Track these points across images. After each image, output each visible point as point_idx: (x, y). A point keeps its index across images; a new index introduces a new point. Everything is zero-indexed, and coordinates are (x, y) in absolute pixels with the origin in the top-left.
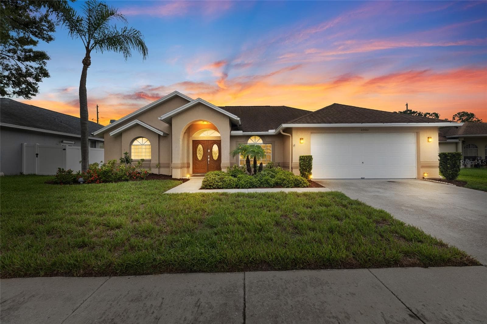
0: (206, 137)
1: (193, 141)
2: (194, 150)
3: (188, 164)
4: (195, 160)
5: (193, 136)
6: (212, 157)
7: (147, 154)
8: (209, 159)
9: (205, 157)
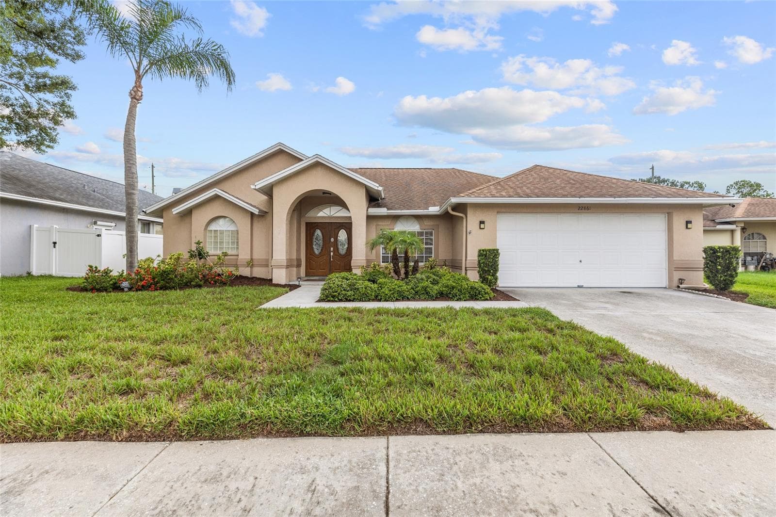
0: (328, 217)
1: (307, 223)
2: (309, 239)
3: (299, 261)
4: (310, 255)
5: (306, 216)
6: (336, 249)
7: (232, 245)
8: (332, 253)
9: (325, 250)
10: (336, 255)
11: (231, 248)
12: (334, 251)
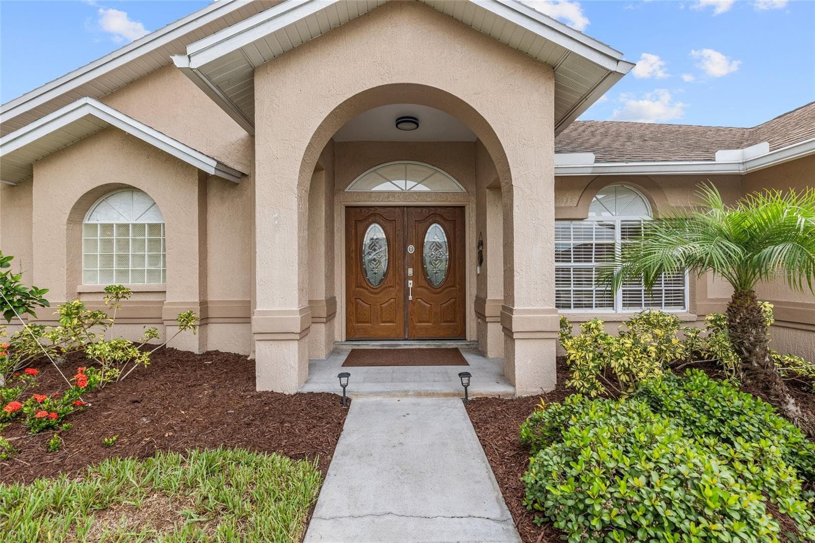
0: (400, 193)
1: (348, 208)
2: (353, 248)
3: (331, 302)
4: (358, 287)
5: (347, 190)
6: (422, 272)
7: (150, 265)
8: (410, 282)
9: (394, 275)
10: (420, 287)
11: (149, 271)
12: (415, 278)
